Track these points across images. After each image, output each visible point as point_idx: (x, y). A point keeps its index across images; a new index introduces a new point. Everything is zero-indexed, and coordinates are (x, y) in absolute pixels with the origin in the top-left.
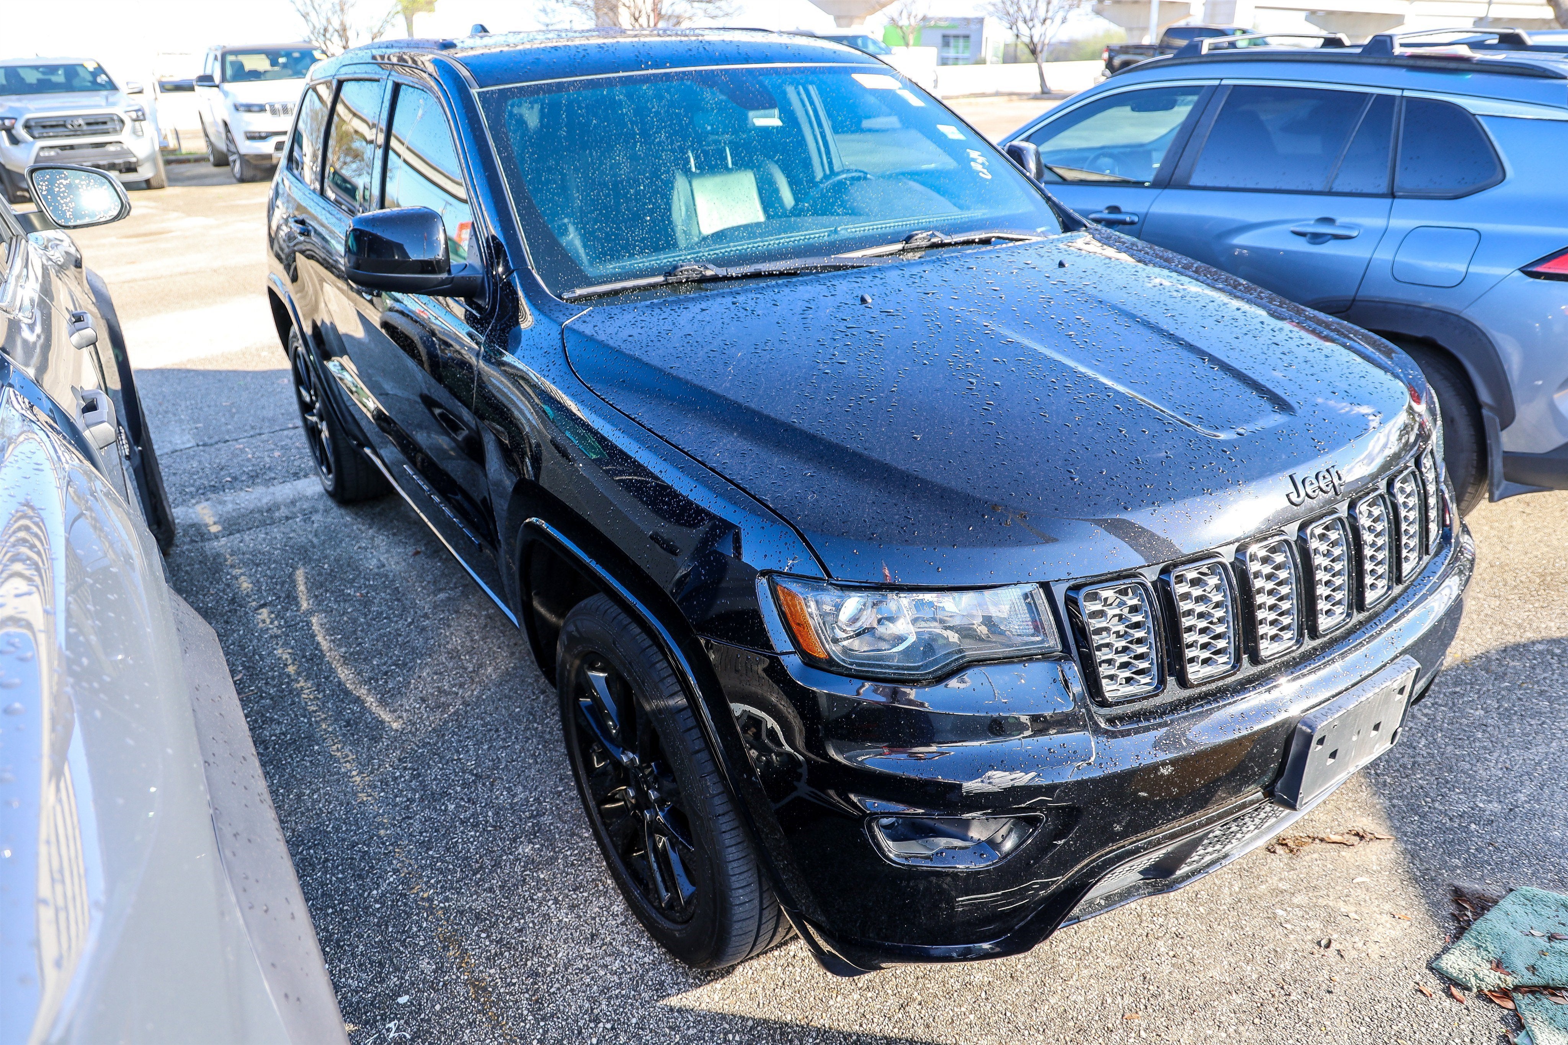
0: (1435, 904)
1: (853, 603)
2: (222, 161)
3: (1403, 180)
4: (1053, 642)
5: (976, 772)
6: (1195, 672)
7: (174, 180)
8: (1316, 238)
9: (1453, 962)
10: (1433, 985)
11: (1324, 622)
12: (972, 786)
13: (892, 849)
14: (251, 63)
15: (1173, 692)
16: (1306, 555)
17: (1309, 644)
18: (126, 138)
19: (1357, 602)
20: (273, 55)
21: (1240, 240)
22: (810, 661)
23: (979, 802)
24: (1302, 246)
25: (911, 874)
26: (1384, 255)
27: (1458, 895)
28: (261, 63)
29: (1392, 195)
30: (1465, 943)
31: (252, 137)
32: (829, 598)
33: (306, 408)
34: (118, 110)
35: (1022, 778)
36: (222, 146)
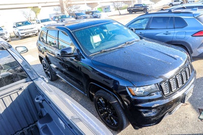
0: (197, 111)
1: (138, 88)
2: (17, 37)
3: (176, 26)
4: (159, 89)
5: (153, 105)
6: (173, 90)
7: (12, 40)
8: (166, 34)
9: (201, 117)
10: (199, 120)
11: (179, 86)
12: (153, 106)
13: (145, 115)
14: (20, 24)
15: (171, 93)
16: (176, 79)
17: (178, 89)
18: (5, 36)
19: (183, 83)
20: (23, 23)
21: (157, 35)
22: (133, 95)
23: (154, 108)
24: (165, 35)
25: (147, 117)
26: (175, 35)
27: (199, 109)
28: (21, 24)
29: (174, 28)
30: (202, 115)
31: (22, 34)
32: (135, 89)
33: (45, 70)
34: (4, 32)
35: (158, 105)
36: (17, 35)
